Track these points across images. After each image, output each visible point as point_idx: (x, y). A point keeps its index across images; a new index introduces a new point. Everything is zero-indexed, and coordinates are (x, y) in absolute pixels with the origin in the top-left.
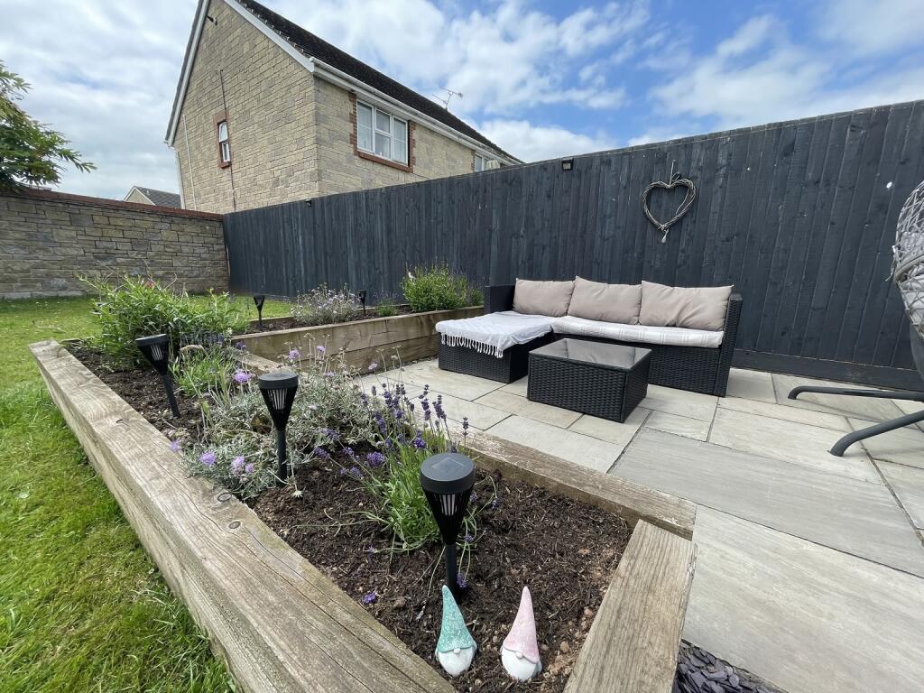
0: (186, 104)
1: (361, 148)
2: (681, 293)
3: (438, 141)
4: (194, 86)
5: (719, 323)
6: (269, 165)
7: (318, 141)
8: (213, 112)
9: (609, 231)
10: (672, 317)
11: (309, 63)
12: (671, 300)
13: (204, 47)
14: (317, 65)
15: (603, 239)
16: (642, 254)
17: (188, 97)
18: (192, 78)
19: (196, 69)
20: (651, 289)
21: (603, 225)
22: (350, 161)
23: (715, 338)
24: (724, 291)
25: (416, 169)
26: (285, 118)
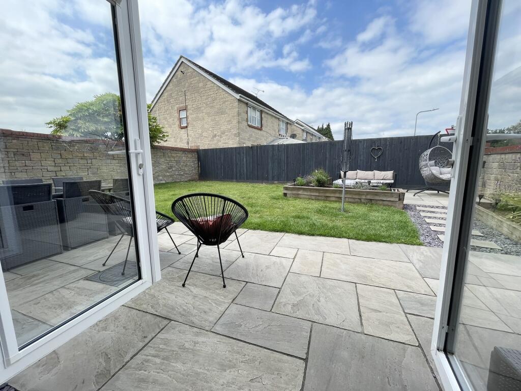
0: (159, 101)
1: (249, 123)
2: (383, 173)
3: (269, 117)
4: (166, 94)
5: (392, 178)
6: (211, 129)
7: (239, 122)
8: (178, 106)
9: (362, 158)
10: (382, 178)
11: (238, 96)
12: (381, 174)
13: (175, 80)
14: (240, 96)
15: (360, 160)
16: (371, 164)
17: (161, 98)
18: (165, 91)
19: (168, 88)
20: (376, 172)
21: (360, 157)
22: (246, 128)
23: (393, 181)
24: (392, 172)
25: (263, 128)
26: (221, 112)
